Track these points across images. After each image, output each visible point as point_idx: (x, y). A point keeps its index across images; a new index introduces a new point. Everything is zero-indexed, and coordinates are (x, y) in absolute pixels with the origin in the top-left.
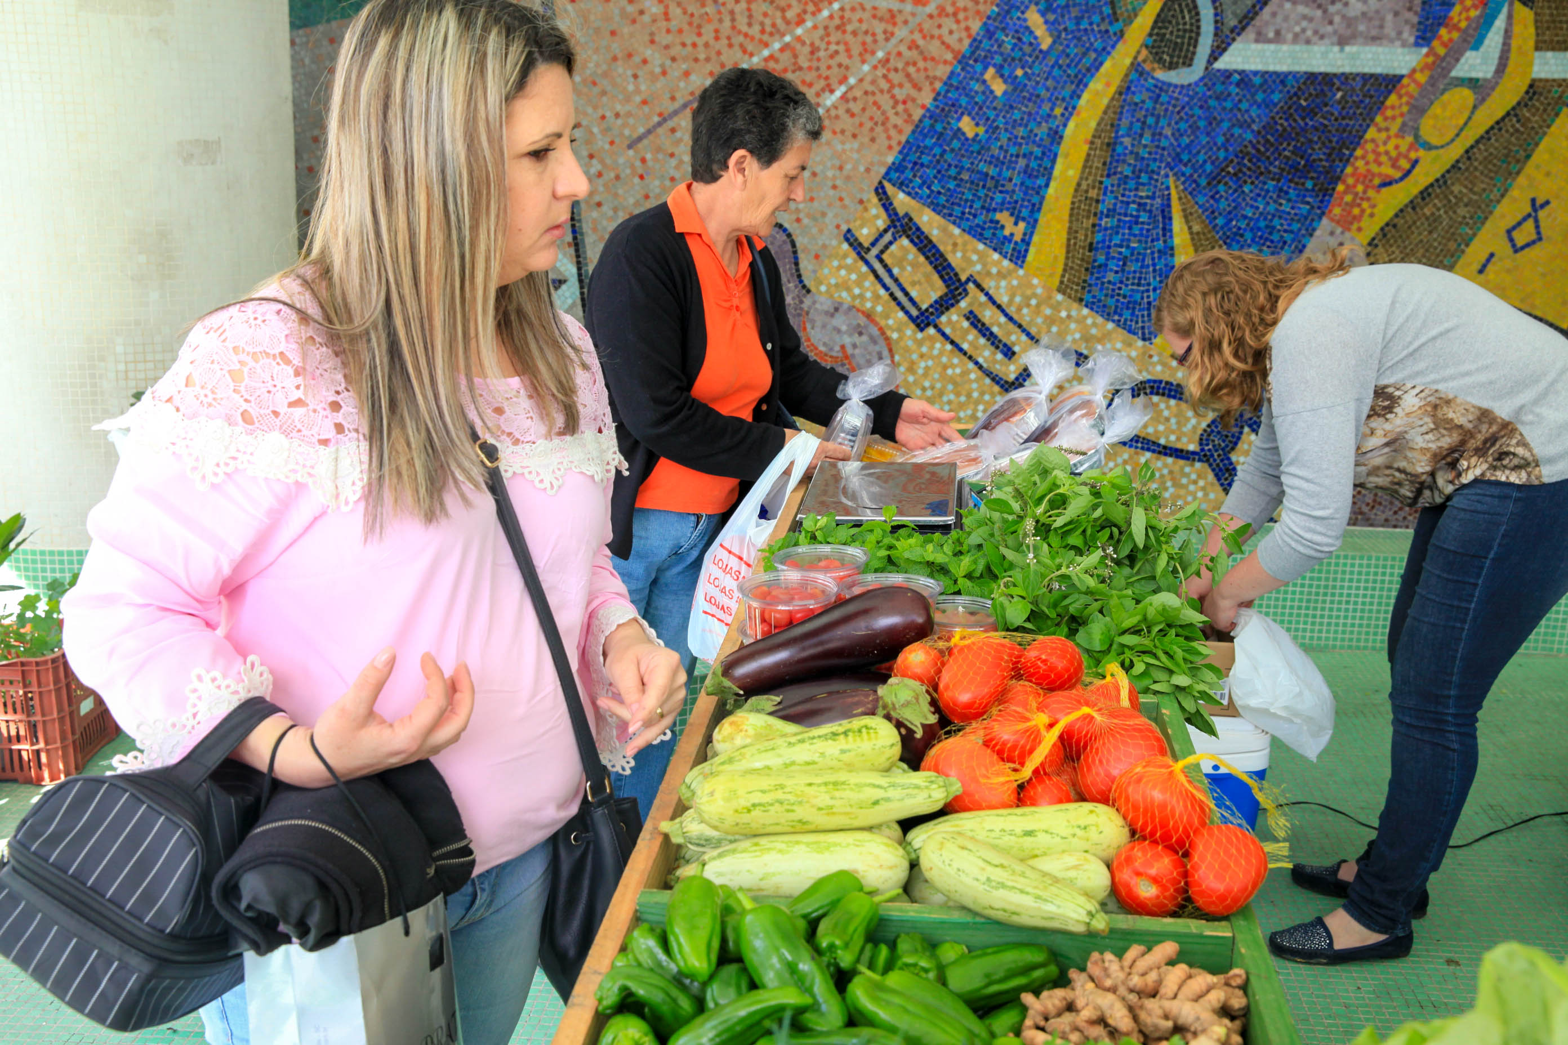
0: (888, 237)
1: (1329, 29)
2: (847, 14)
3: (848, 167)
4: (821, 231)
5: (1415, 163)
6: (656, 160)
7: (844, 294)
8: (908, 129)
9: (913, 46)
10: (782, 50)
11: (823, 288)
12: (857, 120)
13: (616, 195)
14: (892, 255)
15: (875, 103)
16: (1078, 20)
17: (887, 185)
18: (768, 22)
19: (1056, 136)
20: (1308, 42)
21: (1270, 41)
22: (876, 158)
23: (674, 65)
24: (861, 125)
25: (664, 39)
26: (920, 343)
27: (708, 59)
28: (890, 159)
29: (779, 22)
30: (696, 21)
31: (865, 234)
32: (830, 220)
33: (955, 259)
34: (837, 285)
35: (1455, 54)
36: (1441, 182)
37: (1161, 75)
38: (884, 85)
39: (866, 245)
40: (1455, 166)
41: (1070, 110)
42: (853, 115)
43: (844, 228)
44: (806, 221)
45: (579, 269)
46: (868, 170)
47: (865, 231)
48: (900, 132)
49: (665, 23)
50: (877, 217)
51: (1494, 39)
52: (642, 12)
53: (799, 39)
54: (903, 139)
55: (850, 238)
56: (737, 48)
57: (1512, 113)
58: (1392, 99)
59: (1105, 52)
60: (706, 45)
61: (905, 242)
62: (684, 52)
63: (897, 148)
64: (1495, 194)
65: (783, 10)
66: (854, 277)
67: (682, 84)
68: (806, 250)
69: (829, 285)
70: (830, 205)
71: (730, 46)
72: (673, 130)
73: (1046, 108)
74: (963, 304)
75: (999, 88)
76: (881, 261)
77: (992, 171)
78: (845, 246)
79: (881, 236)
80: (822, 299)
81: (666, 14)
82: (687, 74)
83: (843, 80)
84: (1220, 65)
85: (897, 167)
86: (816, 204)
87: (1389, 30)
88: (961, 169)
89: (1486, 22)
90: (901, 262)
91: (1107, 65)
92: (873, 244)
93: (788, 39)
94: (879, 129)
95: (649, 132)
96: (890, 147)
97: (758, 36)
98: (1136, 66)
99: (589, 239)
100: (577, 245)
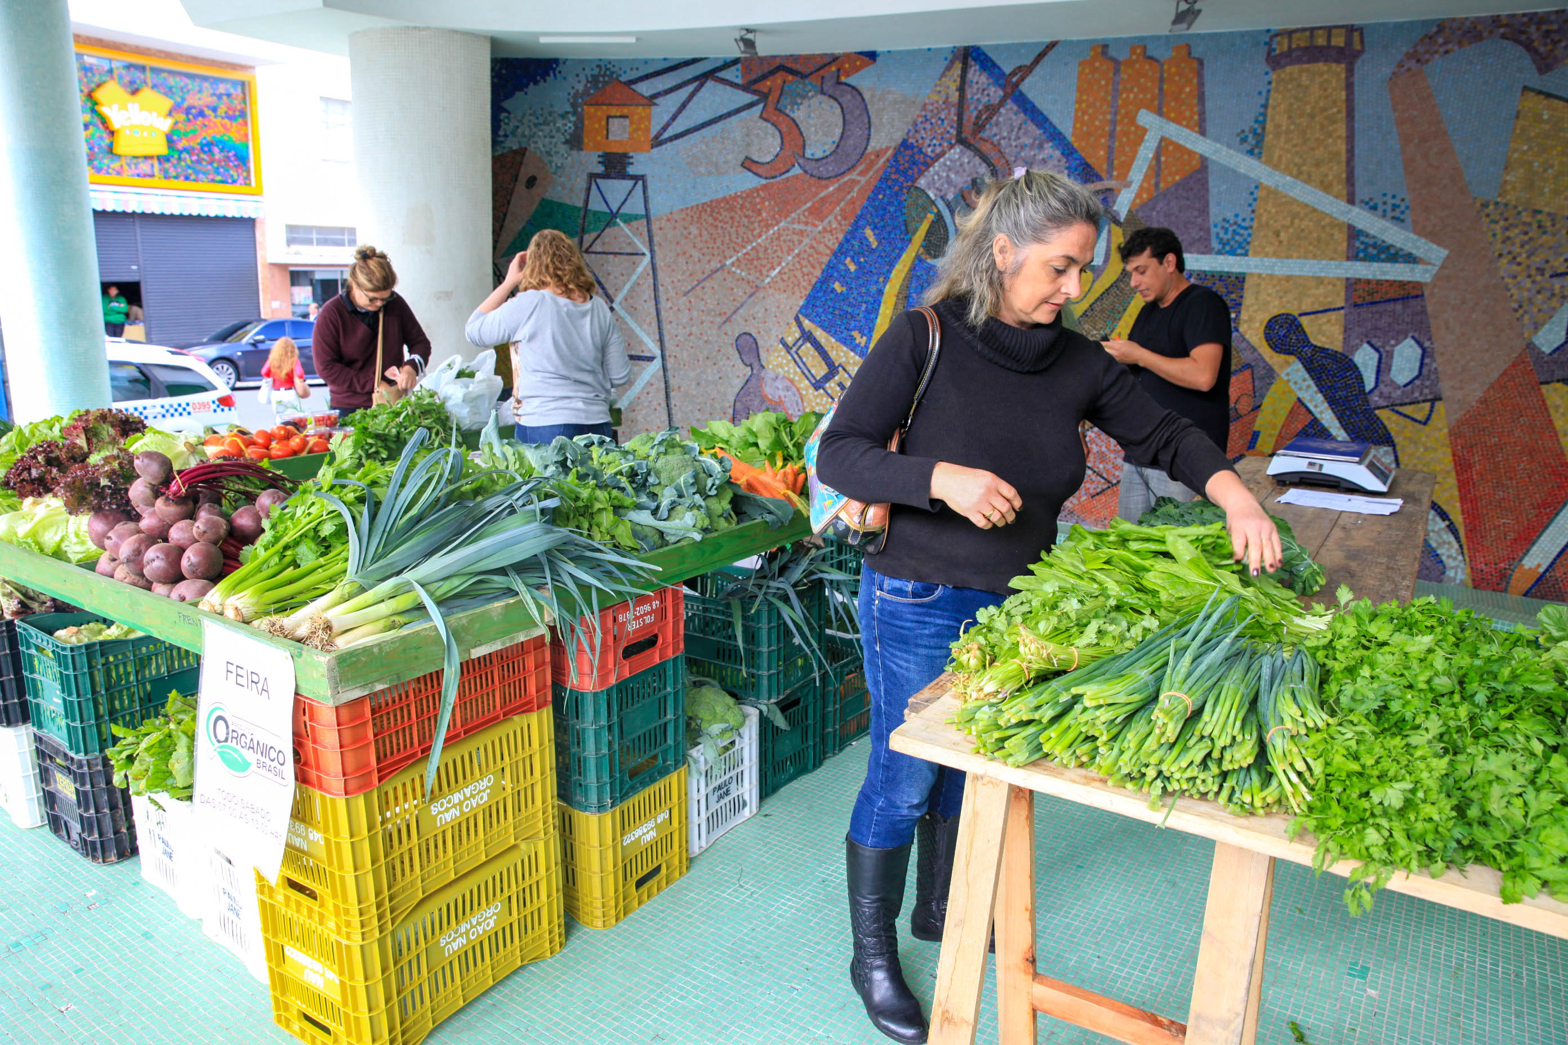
0: (801, 342)
2: (781, 232)
3: (783, 306)
4: (770, 338)
6: (694, 301)
8: (810, 288)
9: (812, 247)
10: (752, 250)
12: (786, 284)
13: (678, 318)
14: (802, 351)
15: (794, 275)
16: (889, 233)
17: (800, 316)
18: (745, 236)
19: (880, 292)
22: (795, 302)
24: (788, 286)
25: (699, 245)
26: (816, 397)
27: (718, 255)
28: (802, 303)
29: (751, 236)
31: (790, 340)
32: (774, 333)
33: (833, 354)
37: (930, 261)
38: (798, 266)
39: (791, 345)
41: (887, 279)
42: (785, 281)
43: (780, 337)
45: (662, 351)
46: (791, 308)
48: (806, 289)
50: (796, 331)
52: (690, 233)
54: (808, 293)
55: (783, 342)
56: (732, 249)
57: (1114, 285)
59: (902, 249)
60: (718, 248)
61: (808, 345)
62: (708, 251)
63: (805, 298)
65: (752, 231)
66: (785, 361)
70: (774, 325)
71: (728, 248)
72: (703, 288)
73: (875, 278)
74: (836, 378)
75: (852, 268)
76: (797, 354)
77: (850, 310)
78: (780, 346)
79: (797, 341)
83: (779, 264)
85: (804, 307)
86: (767, 325)
88: (834, 308)
90: (807, 354)
91: (904, 256)
92: (794, 345)
93: (754, 244)
94: (797, 289)
95: (693, 288)
96: (801, 297)
97: (741, 243)
98: (918, 257)
99: (666, 338)
100: (661, 341)
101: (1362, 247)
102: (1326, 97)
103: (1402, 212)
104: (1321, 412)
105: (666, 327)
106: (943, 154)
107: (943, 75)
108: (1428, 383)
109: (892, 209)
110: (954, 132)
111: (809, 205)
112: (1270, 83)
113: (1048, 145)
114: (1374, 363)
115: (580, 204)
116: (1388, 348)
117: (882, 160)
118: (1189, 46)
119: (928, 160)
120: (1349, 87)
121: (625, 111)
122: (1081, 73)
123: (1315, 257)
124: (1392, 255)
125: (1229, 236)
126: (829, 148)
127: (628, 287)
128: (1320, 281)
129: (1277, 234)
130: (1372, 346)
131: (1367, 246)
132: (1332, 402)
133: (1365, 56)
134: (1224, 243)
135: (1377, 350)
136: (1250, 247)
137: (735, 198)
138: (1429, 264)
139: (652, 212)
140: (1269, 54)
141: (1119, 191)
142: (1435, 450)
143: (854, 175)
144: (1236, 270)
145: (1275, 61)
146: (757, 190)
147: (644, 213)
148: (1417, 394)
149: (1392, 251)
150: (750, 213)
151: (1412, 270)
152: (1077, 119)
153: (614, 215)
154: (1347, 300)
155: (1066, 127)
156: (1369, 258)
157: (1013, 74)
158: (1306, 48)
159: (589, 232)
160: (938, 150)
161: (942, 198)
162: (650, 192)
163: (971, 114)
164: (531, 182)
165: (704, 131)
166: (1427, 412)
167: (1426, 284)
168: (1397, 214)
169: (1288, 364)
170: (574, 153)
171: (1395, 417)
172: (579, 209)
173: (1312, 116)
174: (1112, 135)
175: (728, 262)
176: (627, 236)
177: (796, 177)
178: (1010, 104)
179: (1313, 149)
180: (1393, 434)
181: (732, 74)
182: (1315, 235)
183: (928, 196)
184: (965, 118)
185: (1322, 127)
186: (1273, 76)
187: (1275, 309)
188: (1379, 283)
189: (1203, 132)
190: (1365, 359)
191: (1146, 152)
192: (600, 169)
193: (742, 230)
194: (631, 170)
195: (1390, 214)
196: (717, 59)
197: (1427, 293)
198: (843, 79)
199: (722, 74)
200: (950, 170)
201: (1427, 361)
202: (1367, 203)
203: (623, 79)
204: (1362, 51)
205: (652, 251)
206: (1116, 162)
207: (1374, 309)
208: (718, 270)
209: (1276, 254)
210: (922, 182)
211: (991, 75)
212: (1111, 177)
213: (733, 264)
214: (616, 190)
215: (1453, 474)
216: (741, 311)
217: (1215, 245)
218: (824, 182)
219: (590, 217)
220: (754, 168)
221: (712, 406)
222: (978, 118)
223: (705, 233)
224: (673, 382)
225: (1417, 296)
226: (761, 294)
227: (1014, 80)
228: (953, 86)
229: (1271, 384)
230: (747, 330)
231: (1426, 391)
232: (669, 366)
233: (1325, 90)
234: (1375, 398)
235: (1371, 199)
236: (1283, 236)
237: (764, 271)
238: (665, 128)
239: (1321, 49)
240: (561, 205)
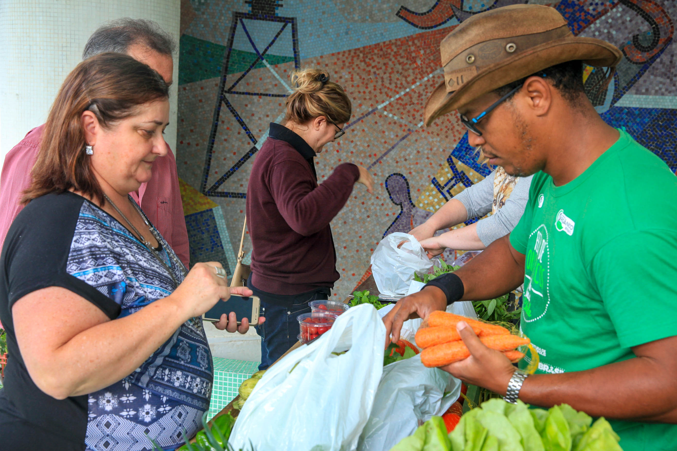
0: (453, 182)
2: (436, 79)
3: (435, 149)
4: (421, 178)
6: (344, 143)
7: (431, 208)
8: (464, 132)
10: (405, 95)
11: (421, 205)
12: (439, 128)
13: (325, 159)
14: (454, 190)
15: (448, 120)
17: (453, 158)
18: (399, 82)
20: (663, 94)
21: (643, 94)
22: (448, 145)
23: (355, 101)
24: (441, 130)
27: (370, 99)
28: (455, 146)
29: (404, 82)
30: (366, 81)
31: (442, 180)
32: (425, 173)
34: (428, 204)
39: (442, 185)
42: (437, 125)
43: (432, 177)
44: (414, 173)
46: (444, 151)
47: (442, 179)
48: (460, 133)
49: (351, 82)
50: (448, 173)
52: (341, 78)
53: (413, 90)
54: (461, 137)
55: (434, 181)
56: (384, 94)
60: (370, 92)
61: (461, 184)
62: (360, 95)
63: (458, 141)
65: (406, 77)
66: (436, 200)
67: (358, 110)
68: (413, 187)
69: (424, 204)
70: (425, 166)
71: (381, 93)
72: (353, 130)
76: (449, 193)
78: (432, 186)
79: (450, 181)
80: (420, 210)
81: (352, 78)
82: (360, 105)
84: (617, 105)
85: (458, 150)
86: (419, 166)
92: (446, 185)
93: (408, 90)
94: (450, 132)
96: (455, 140)
97: (394, 89)
106: (605, 12)
115: (224, 43)
119: (589, 17)
137: (389, 45)
139: (302, 55)
146: (412, 38)
147: (292, 56)
150: (404, 60)
153: (260, 57)
159: (233, 72)
160: (600, 9)
162: (300, 36)
172: (223, 48)
175: (379, 107)
176: (274, 77)
192: (247, 9)
193: (395, 76)
194: (280, 12)
200: (611, 27)
208: (369, 113)
213: (385, 108)
214: (263, 30)
216: (392, 153)
219: (234, 57)
220: (410, 17)
221: (358, 243)
223: (356, 77)
226: (413, 137)
230: (398, 170)
237: (417, 115)
240: (202, 42)
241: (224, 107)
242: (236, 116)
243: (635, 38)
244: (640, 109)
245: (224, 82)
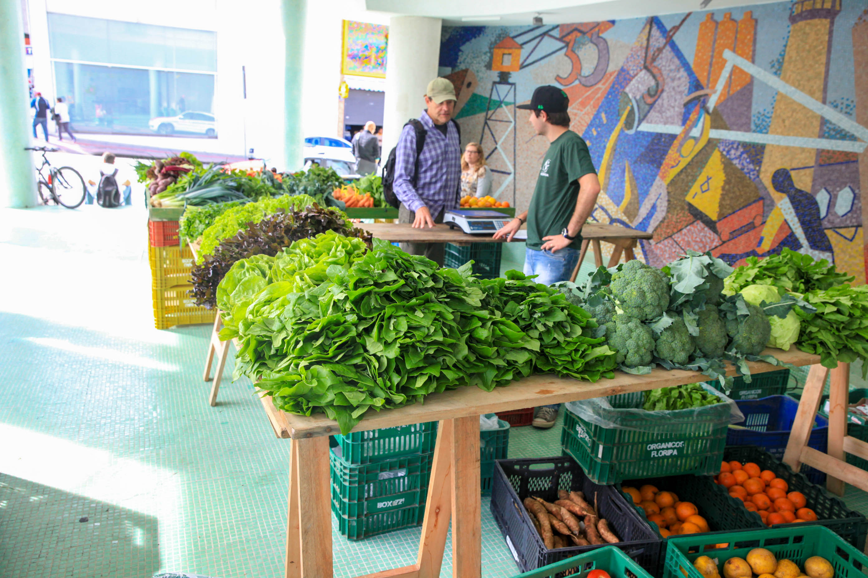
1: (662, 120)
5: (679, 162)
6: (530, 147)
9: (579, 122)
13: (522, 155)
16: (612, 116)
19: (605, 147)
20: (657, 124)
21: (649, 123)
35: (691, 128)
36: (685, 168)
37: (626, 131)
40: (689, 164)
41: (608, 140)
45: (515, 170)
51: (700, 125)
57: (704, 148)
58: (675, 142)
59: (616, 125)
64: (698, 173)
72: (534, 140)
73: (603, 139)
84: (638, 129)
87: (676, 121)
89: (698, 120)
91: (616, 128)
95: (529, 140)
98: (622, 130)
99: (517, 164)
100: (515, 165)
101: (827, 130)
102: (817, 39)
103: (851, 109)
104: (796, 229)
105: (518, 159)
106: (637, 74)
107: (641, 32)
108: (855, 216)
109: (614, 103)
110: (642, 62)
111: (580, 100)
112: (789, 32)
113: (682, 70)
114: (826, 201)
115: (488, 96)
116: (835, 193)
117: (612, 77)
118: (751, 12)
119: (631, 78)
120: (831, 33)
121: (510, 51)
122: (701, 29)
123: (802, 135)
124: (844, 135)
125: (760, 122)
126: (592, 71)
127: (504, 137)
128: (803, 150)
129: (784, 121)
130: (827, 190)
131: (830, 129)
132: (803, 223)
133: (841, 14)
134: (757, 126)
135: (829, 193)
136: (769, 129)
138: (863, 141)
140: (791, 15)
141: (711, 95)
142: (855, 257)
143: (599, 85)
144: (761, 142)
145: (793, 19)
147: (513, 102)
148: (848, 222)
149: (843, 133)
151: (853, 145)
152: (696, 55)
153: (501, 102)
154: (816, 162)
155: (690, 59)
156: (830, 137)
157: (671, 31)
158: (811, 11)
159: (490, 110)
160: (635, 72)
161: (635, 98)
162: (517, 92)
163: (651, 52)
164: (469, 85)
165: (542, 62)
166: (853, 233)
167: (860, 154)
168: (848, 110)
169: (782, 198)
170: (488, 71)
171: (835, 235)
172: (487, 99)
173: (809, 51)
174: (711, 65)
176: (505, 112)
177: (576, 86)
178: (668, 48)
179: (807, 71)
180: (833, 245)
181: (555, 33)
182: (803, 122)
183: (629, 98)
184: (648, 55)
185: (814, 57)
186: (791, 28)
187: (778, 166)
188: (834, 152)
189: (753, 62)
190: (822, 198)
191: (725, 73)
192: (498, 79)
195: (844, 110)
196: (549, 25)
197: (860, 159)
198: (601, 35)
199: (552, 33)
200: (639, 83)
201: (856, 202)
202: (832, 104)
203: (512, 35)
204: (839, 11)
205: (515, 120)
206: (711, 79)
207: (830, 168)
209: (782, 134)
210: (627, 90)
211: (661, 32)
212: (708, 88)
214: (503, 89)
215: (864, 274)
217: (753, 127)
218: (588, 89)
219: (492, 103)
220: (560, 80)
222: (654, 55)
224: (518, 186)
225: (854, 162)
227: (671, 34)
228: (645, 38)
229: (772, 210)
231: (854, 220)
232: (517, 178)
233: (818, 35)
234: (825, 223)
235: (835, 101)
236: (787, 123)
238: (525, 60)
239: (818, 10)
240: (480, 96)
241: (486, 127)
242: (491, 131)
243: (649, 89)
244: (648, 133)
245: (487, 114)
